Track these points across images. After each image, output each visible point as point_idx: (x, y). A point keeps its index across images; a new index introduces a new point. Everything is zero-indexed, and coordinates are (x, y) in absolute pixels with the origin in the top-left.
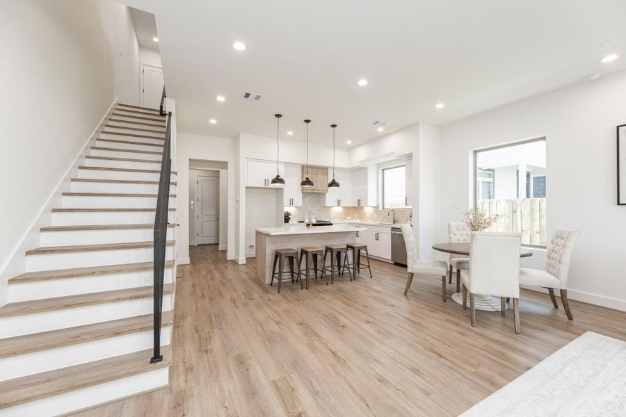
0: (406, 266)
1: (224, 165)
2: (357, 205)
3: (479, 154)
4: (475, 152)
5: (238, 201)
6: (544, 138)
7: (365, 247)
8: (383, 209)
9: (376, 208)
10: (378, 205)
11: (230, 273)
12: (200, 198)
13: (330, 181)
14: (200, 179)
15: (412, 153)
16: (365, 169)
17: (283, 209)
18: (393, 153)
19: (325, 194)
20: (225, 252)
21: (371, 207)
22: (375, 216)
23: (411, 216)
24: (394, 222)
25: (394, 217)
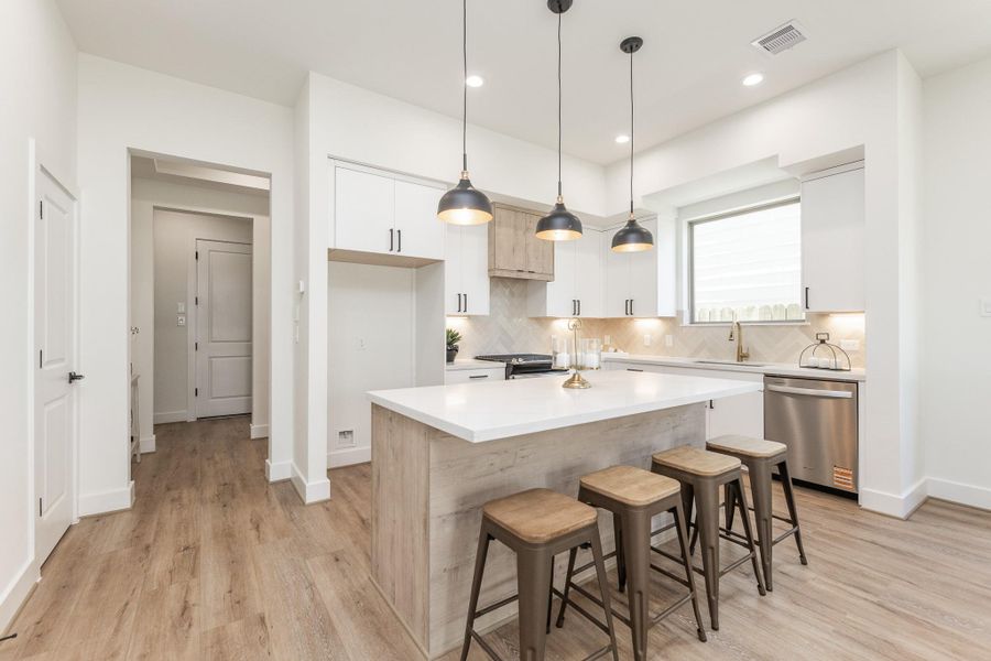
1: (261, 199)
2: (620, 314)
5: (302, 296)
8: (692, 322)
9: (671, 322)
10: (679, 313)
12: (203, 297)
14: (203, 247)
15: (861, 148)
17: (443, 324)
18: (774, 159)
21: (660, 318)
22: (669, 341)
23: (823, 342)
24: (742, 357)
25: (739, 345)
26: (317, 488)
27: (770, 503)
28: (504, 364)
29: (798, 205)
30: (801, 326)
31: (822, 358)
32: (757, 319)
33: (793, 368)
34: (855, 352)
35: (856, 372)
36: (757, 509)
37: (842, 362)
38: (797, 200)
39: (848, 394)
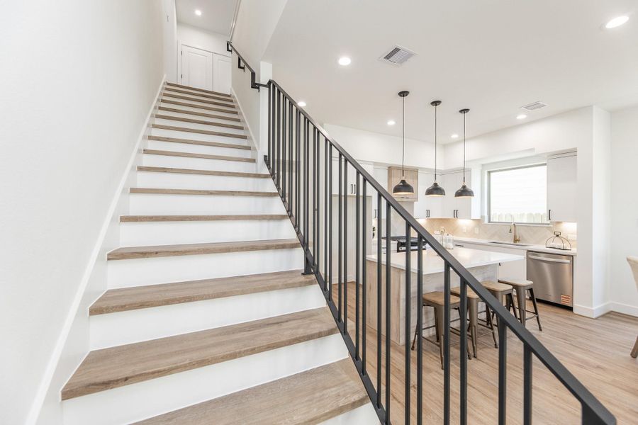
0: (570, 309)
2: (451, 217)
8: (489, 222)
9: (479, 221)
15: (576, 148)
16: (468, 170)
18: (532, 149)
21: (473, 220)
22: (477, 231)
23: (557, 236)
24: (516, 240)
25: (515, 235)
27: (525, 305)
28: (397, 242)
29: (546, 167)
30: (547, 226)
31: (558, 243)
32: (525, 222)
33: (542, 248)
34: (574, 241)
35: (574, 251)
36: (519, 308)
37: (567, 246)
38: (545, 164)
39: (569, 261)
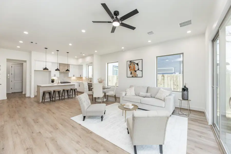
2: (80, 77)
3: (109, 64)
4: (108, 63)
5: (31, 76)
6: (118, 62)
7: (76, 89)
10: (87, 77)
11: (27, 100)
12: (13, 73)
13: (67, 69)
14: (13, 65)
16: (82, 65)
17: (51, 78)
19: (69, 73)
20: (25, 94)
24: (90, 82)
26: (33, 96)
